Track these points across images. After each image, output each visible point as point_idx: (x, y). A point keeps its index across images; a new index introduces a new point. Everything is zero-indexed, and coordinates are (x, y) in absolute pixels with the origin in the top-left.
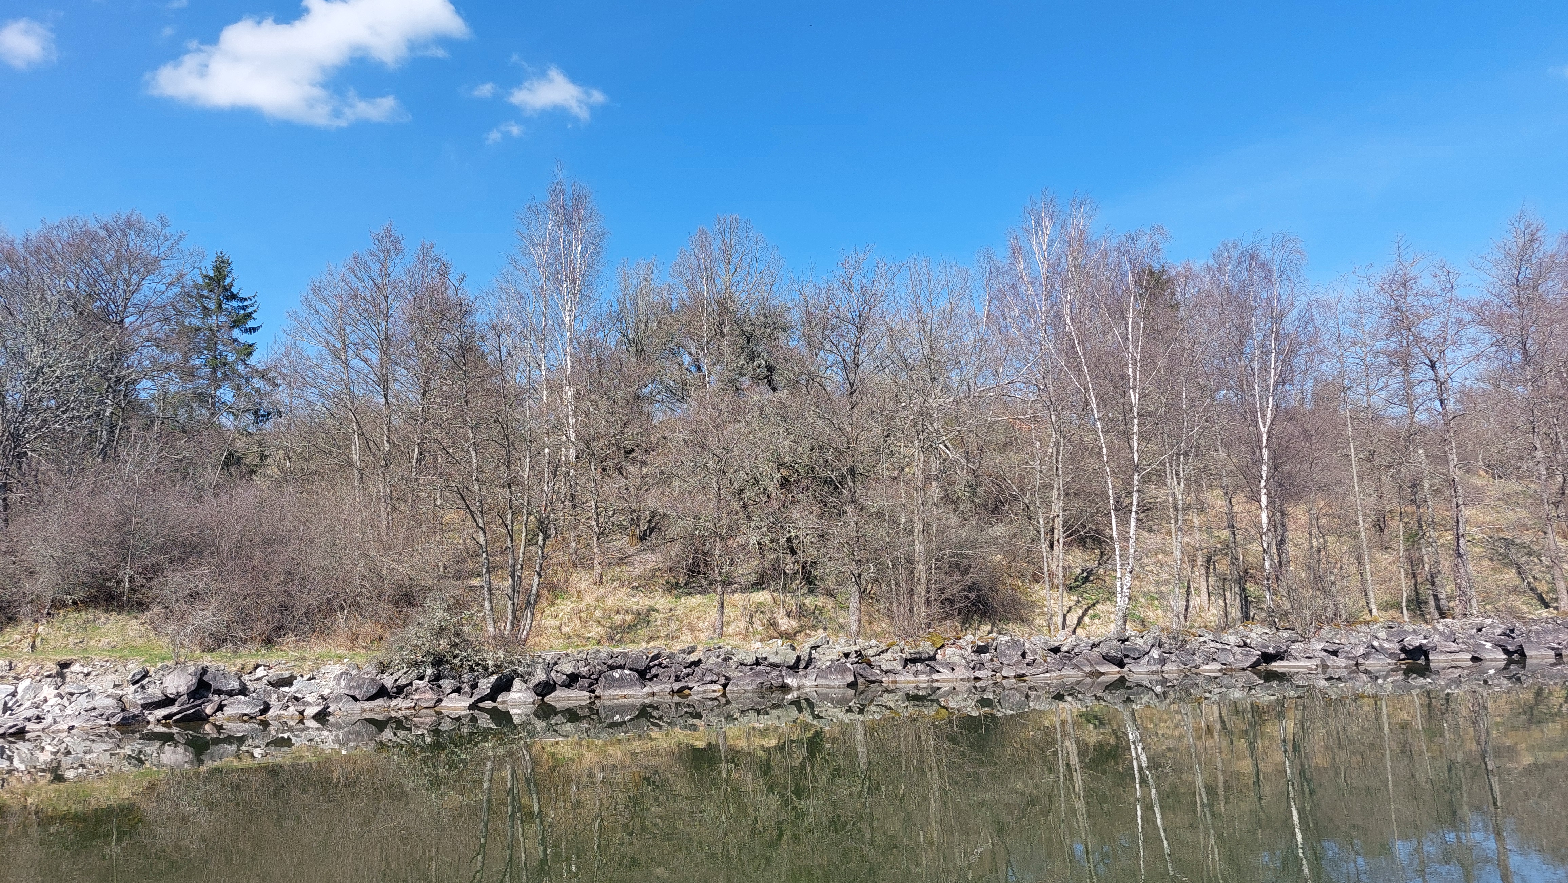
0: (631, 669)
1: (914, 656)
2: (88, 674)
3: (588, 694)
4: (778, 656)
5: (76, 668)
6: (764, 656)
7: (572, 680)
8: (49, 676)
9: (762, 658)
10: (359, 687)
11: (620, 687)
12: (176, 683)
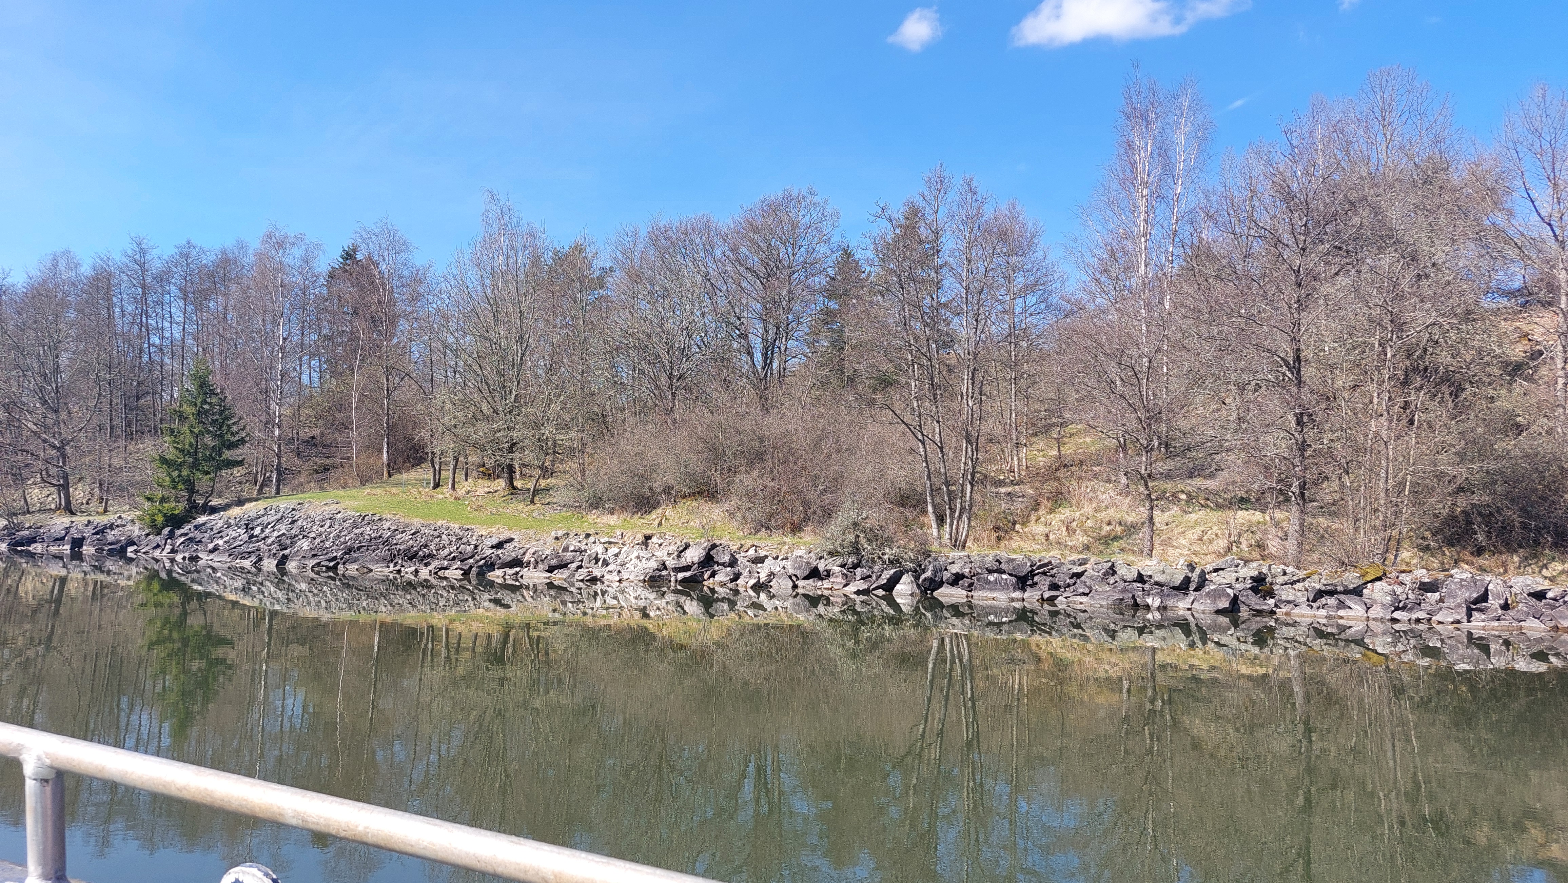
0: (1010, 575)
1: (1329, 588)
2: (661, 545)
3: (965, 593)
4: (1164, 575)
5: (654, 540)
6: (1149, 573)
7: (956, 580)
8: (638, 544)
9: (1147, 576)
10: (799, 568)
11: (991, 590)
12: (692, 555)
